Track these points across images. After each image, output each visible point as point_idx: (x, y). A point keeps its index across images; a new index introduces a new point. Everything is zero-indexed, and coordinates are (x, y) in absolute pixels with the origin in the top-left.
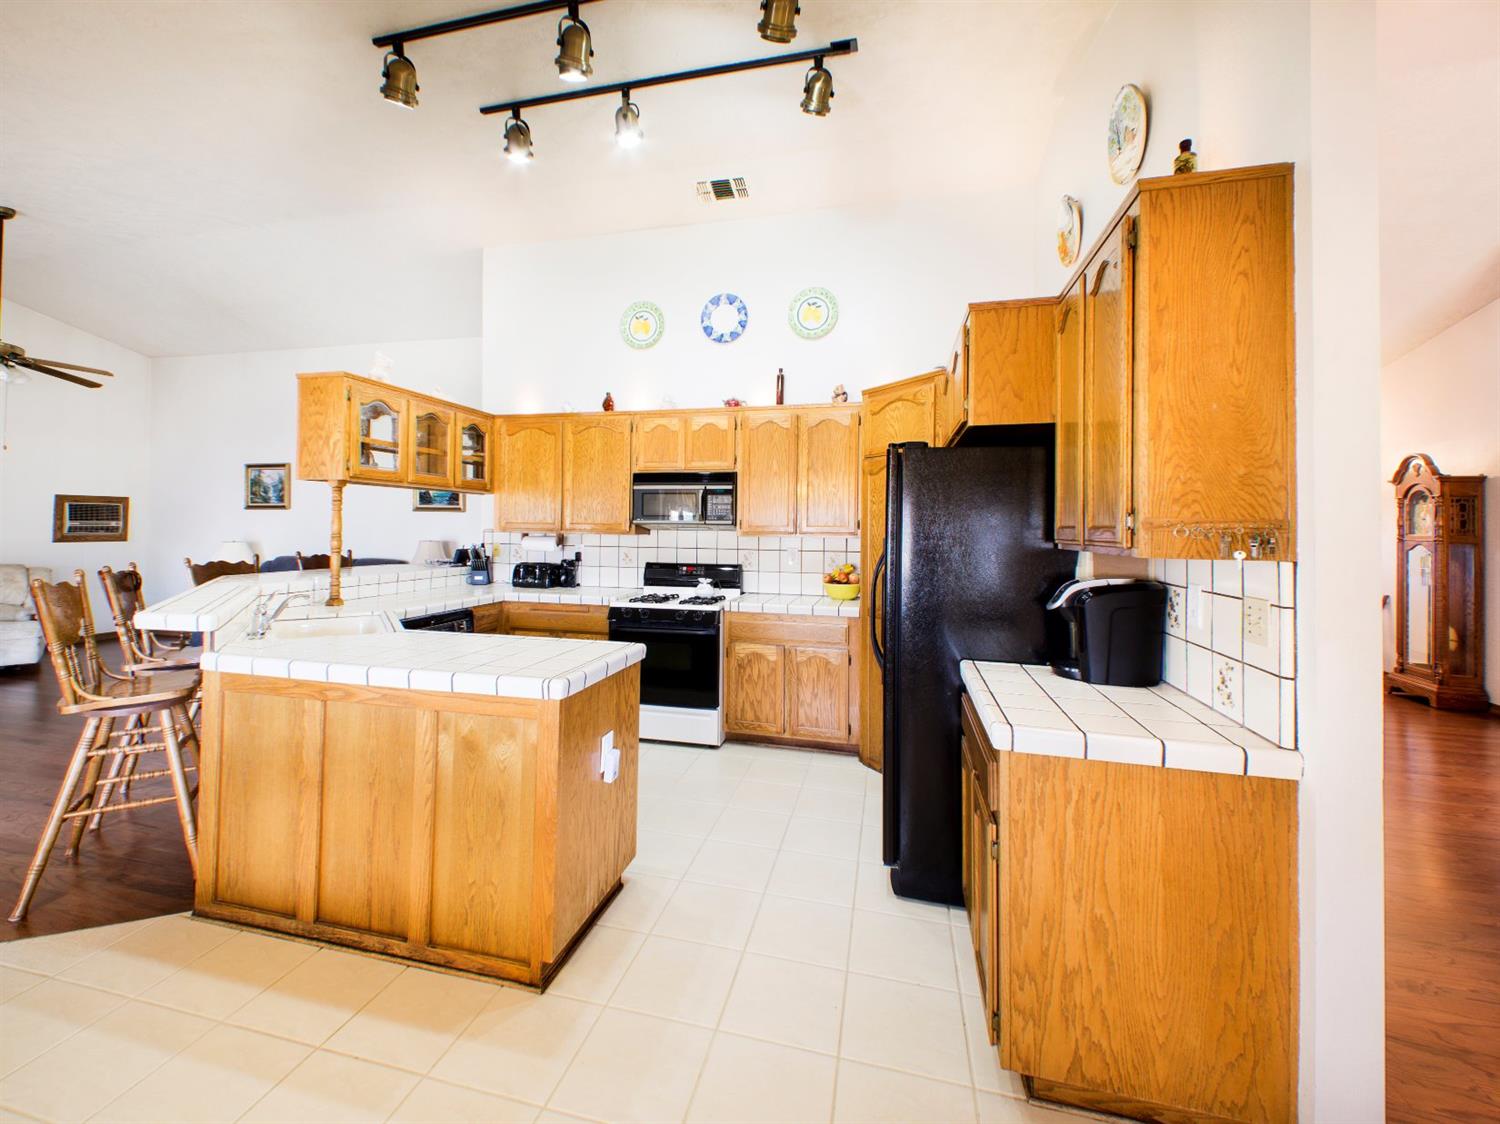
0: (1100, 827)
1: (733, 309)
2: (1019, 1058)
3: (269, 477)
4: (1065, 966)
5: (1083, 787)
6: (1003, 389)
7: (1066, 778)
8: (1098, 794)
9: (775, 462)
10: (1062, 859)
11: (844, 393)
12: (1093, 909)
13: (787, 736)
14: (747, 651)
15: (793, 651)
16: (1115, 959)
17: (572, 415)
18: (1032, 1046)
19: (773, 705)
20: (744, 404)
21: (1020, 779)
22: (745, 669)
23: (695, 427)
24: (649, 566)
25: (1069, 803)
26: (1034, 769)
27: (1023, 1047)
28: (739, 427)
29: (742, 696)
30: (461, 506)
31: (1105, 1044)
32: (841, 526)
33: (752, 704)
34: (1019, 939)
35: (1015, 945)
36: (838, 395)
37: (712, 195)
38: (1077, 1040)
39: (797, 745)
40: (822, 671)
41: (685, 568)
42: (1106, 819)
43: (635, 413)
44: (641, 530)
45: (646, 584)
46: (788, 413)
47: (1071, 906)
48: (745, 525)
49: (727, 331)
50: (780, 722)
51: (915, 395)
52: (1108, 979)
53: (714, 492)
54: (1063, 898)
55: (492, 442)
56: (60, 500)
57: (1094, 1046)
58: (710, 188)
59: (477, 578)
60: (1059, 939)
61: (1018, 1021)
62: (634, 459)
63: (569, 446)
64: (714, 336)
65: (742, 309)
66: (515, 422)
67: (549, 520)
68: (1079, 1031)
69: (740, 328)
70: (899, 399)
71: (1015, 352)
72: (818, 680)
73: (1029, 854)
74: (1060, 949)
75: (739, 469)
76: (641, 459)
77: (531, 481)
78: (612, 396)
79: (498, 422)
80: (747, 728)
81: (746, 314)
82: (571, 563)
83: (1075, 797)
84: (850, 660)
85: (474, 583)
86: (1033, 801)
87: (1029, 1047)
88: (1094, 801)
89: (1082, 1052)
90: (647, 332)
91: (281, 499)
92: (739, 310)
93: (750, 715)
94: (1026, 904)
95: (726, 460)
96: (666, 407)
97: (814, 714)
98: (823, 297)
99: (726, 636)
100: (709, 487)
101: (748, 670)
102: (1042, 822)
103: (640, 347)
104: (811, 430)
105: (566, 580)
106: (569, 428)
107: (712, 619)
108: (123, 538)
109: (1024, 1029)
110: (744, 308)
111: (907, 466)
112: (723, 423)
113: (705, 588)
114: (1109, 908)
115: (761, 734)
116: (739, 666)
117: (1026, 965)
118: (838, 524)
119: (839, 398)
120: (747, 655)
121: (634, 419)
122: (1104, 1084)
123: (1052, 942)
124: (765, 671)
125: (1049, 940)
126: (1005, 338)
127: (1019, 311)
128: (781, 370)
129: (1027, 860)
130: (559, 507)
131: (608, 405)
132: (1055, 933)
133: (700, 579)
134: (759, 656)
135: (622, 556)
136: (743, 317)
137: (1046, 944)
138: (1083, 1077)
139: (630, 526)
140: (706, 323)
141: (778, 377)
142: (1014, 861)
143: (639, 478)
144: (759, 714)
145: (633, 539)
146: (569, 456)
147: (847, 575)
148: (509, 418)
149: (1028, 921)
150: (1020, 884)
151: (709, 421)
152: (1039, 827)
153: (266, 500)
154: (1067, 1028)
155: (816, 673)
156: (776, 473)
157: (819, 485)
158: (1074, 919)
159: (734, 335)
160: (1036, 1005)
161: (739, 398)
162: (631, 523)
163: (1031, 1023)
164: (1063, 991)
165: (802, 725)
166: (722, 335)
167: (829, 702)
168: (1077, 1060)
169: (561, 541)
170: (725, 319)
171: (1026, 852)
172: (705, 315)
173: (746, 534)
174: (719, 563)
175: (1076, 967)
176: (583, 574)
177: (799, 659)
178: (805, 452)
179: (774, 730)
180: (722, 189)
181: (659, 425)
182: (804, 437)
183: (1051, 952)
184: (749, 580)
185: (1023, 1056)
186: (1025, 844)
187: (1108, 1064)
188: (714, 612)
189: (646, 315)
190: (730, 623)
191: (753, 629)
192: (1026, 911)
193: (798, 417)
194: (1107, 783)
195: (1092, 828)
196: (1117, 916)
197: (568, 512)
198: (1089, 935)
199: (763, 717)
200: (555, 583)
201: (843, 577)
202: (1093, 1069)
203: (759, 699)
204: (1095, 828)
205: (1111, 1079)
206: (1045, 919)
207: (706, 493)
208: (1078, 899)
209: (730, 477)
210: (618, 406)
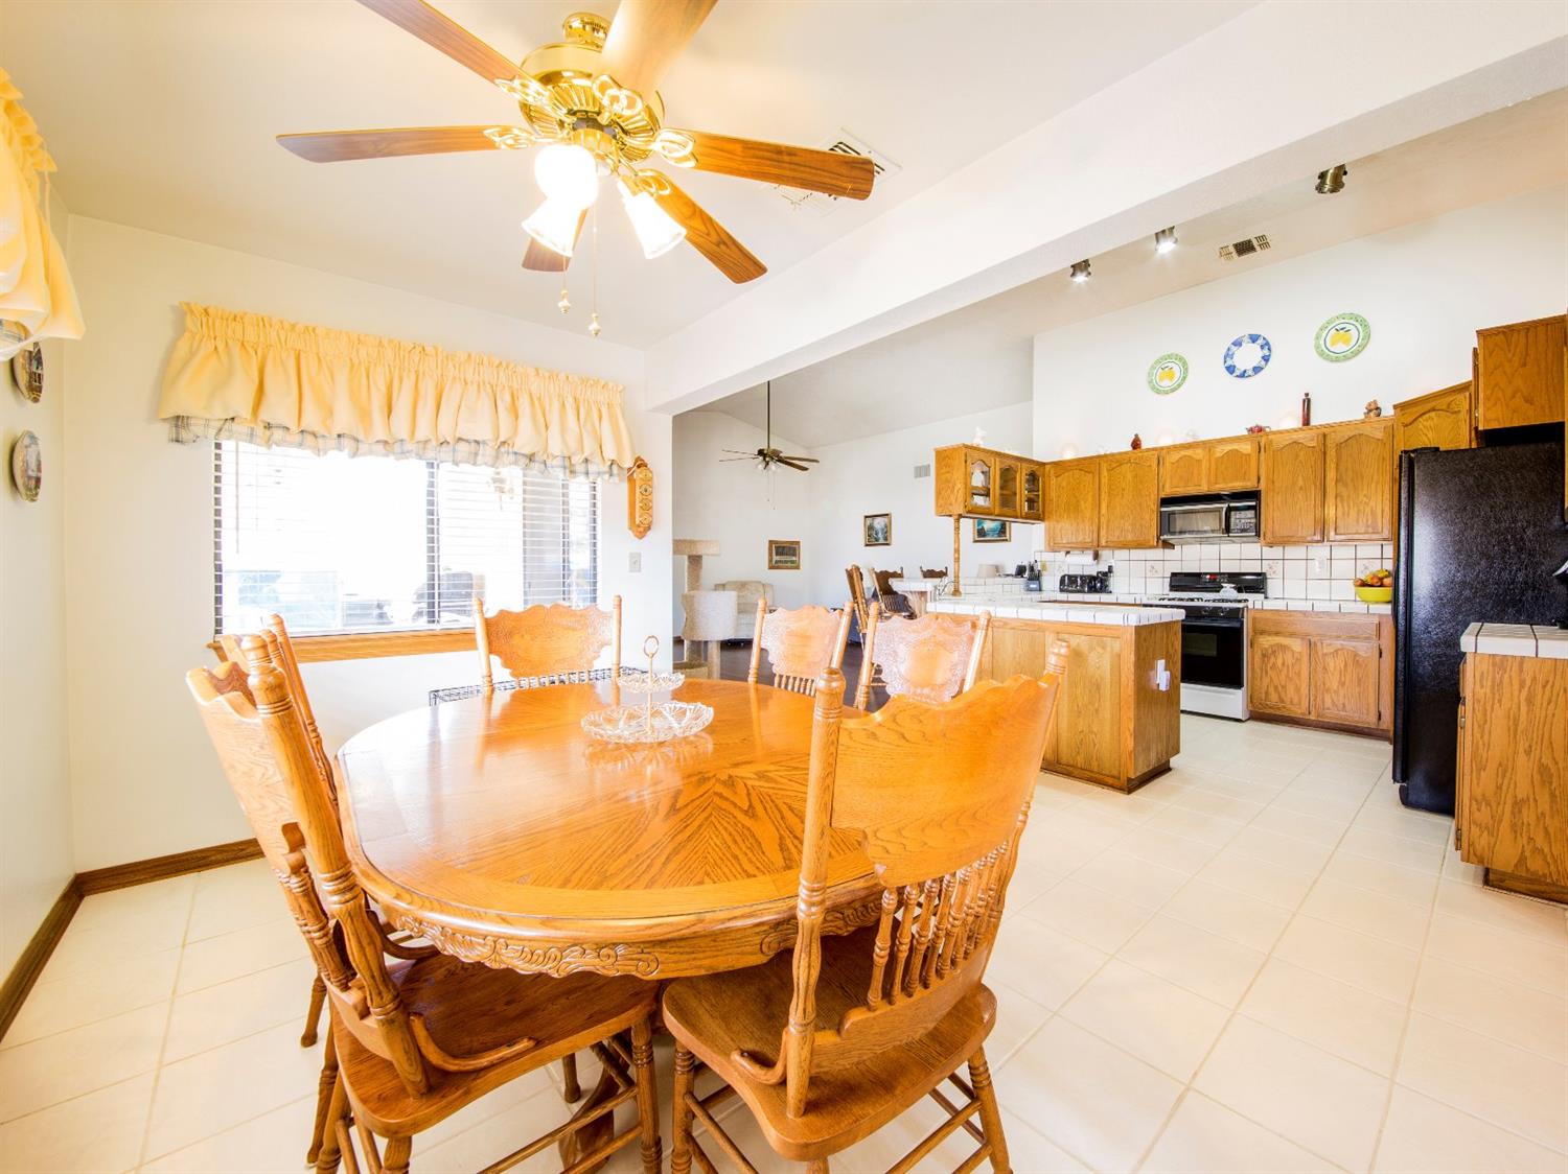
0: (1548, 704)
1: (1256, 347)
2: (1475, 854)
3: (879, 523)
4: (1516, 797)
5: (1535, 677)
6: (1514, 397)
7: (1521, 670)
8: (1547, 682)
9: (1300, 478)
10: (1516, 725)
11: (1377, 408)
12: (1541, 758)
13: (1313, 717)
14: (1273, 643)
15: (1319, 644)
16: (1557, 793)
17: (1105, 456)
18: (1486, 849)
19: (1298, 690)
20: (1267, 430)
21: (1483, 673)
22: (1269, 658)
23: (1218, 455)
24: (1174, 575)
25: (1523, 687)
26: (1494, 665)
27: (1478, 848)
28: (1262, 449)
29: (1266, 681)
30: (1008, 537)
31: (1546, 850)
32: (1373, 533)
33: (1276, 688)
34: (1479, 779)
35: (1475, 781)
36: (1370, 411)
37: (1235, 254)
38: (1523, 846)
39: (1322, 727)
40: (1350, 662)
41: (1208, 577)
42: (1554, 699)
43: (1162, 449)
44: (1167, 545)
45: (1171, 590)
46: (1313, 433)
47: (1522, 758)
48: (1269, 535)
49: (1249, 367)
50: (1304, 704)
51: (1449, 404)
52: (1551, 808)
53: (1237, 509)
54: (1515, 753)
55: (1044, 482)
56: (771, 542)
57: (1537, 851)
58: (1232, 249)
59: (1033, 586)
60: (1511, 779)
61: (1475, 830)
62: (1161, 485)
63: (1104, 480)
64: (1237, 372)
65: (1266, 345)
66: (1060, 466)
67: (1088, 540)
68: (1525, 842)
69: (1263, 363)
70: (1433, 410)
71: (1525, 365)
72: (1346, 670)
73: (1489, 722)
74: (1512, 786)
75: (1262, 487)
76: (1167, 486)
77: (1073, 509)
78: (1140, 437)
79: (1048, 467)
80: (1271, 708)
81: (1269, 349)
82: (1105, 574)
83: (1528, 683)
84: (1381, 654)
85: (1030, 590)
86: (1493, 687)
87: (1483, 848)
88: (1544, 687)
89: (1527, 854)
90: (1171, 379)
91: (886, 539)
92: (1262, 347)
93: (1274, 697)
94: (1485, 756)
95: (1249, 480)
96: (1190, 440)
97: (1342, 700)
98: (1351, 321)
99: (1250, 631)
100: (1232, 505)
101: (1272, 660)
102: (1500, 701)
103: (1167, 393)
104: (1339, 446)
105: (1101, 586)
106: (1104, 466)
107: (1235, 614)
108: (798, 568)
109: (1481, 836)
110: (1267, 344)
111: (1419, 468)
112: (1246, 448)
113: (1229, 591)
114: (1554, 759)
115: (1286, 714)
116: (1264, 656)
117: (1483, 795)
118: (1370, 530)
119: (1372, 414)
120: (1271, 646)
121: (1160, 454)
122: (1545, 875)
123: (1506, 782)
124: (1289, 660)
125: (1503, 779)
126: (1514, 355)
127: (1527, 332)
128: (1307, 395)
129: (1487, 726)
130: (1096, 529)
131: (1136, 444)
132: (1508, 775)
133: (1224, 585)
134: (1284, 648)
135: (1149, 568)
136: (1266, 352)
137: (1500, 781)
138: (1528, 870)
139: (1158, 542)
140: (1229, 362)
141: (1304, 401)
142: (1476, 726)
143: (1166, 502)
144: (1283, 696)
145: (1158, 553)
146: (1105, 489)
147: (1381, 579)
148: (1056, 464)
149: (1486, 766)
150: (1481, 743)
151: (1230, 448)
152: (1497, 706)
153: (877, 540)
154: (1516, 838)
155: (1342, 665)
156: (1301, 488)
157: (1349, 496)
158: (1524, 767)
159: (1257, 370)
160: (1491, 822)
161: (1263, 424)
162: (1158, 539)
163: (1486, 833)
164: (1513, 813)
165: (1328, 709)
166: (1245, 371)
167: (1357, 690)
168: (1522, 860)
169: (1096, 556)
170: (1248, 357)
171: (1486, 721)
172: (1228, 355)
173: (1271, 545)
174: (1242, 571)
175: (1525, 798)
176: (1114, 582)
177: (1325, 651)
178: (1333, 466)
179: (1299, 711)
180: (1244, 248)
181: (1185, 456)
182: (1331, 453)
183: (1504, 788)
184: (1273, 586)
185: (1478, 854)
186: (1485, 715)
187: (1548, 863)
188: (1239, 609)
189: (1170, 365)
190: (1254, 619)
191: (1278, 624)
192: (1484, 760)
193: (1325, 436)
194: (1555, 674)
195: (1542, 704)
196: (1561, 764)
197: (1103, 533)
198: (1537, 777)
199: (1287, 700)
200: (1093, 590)
201: (1376, 580)
202: (1536, 865)
203: (1283, 683)
204: (1545, 705)
205: (1550, 873)
206: (1500, 765)
207: (1230, 509)
208: (1528, 752)
209: (1254, 495)
210: (1145, 445)
